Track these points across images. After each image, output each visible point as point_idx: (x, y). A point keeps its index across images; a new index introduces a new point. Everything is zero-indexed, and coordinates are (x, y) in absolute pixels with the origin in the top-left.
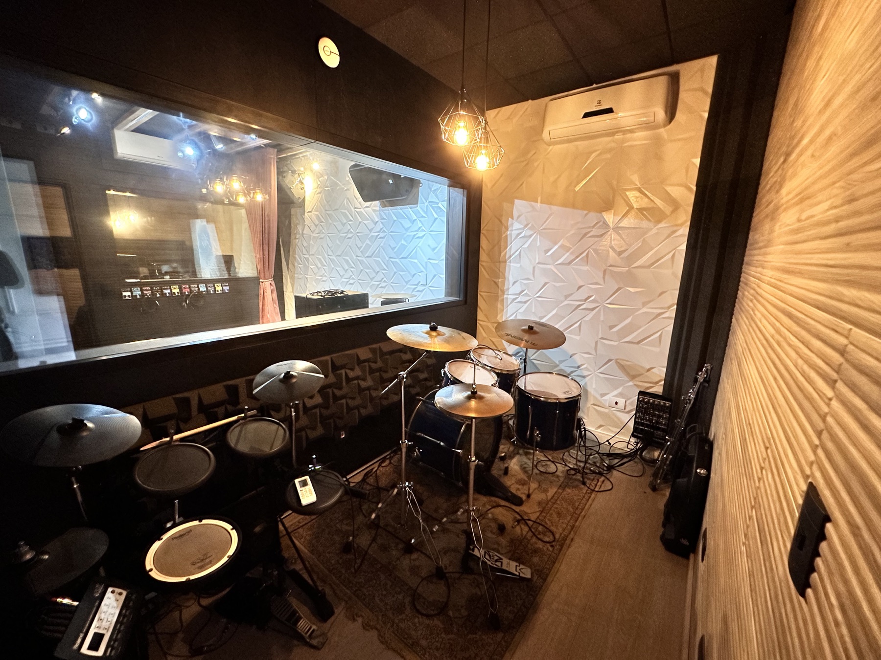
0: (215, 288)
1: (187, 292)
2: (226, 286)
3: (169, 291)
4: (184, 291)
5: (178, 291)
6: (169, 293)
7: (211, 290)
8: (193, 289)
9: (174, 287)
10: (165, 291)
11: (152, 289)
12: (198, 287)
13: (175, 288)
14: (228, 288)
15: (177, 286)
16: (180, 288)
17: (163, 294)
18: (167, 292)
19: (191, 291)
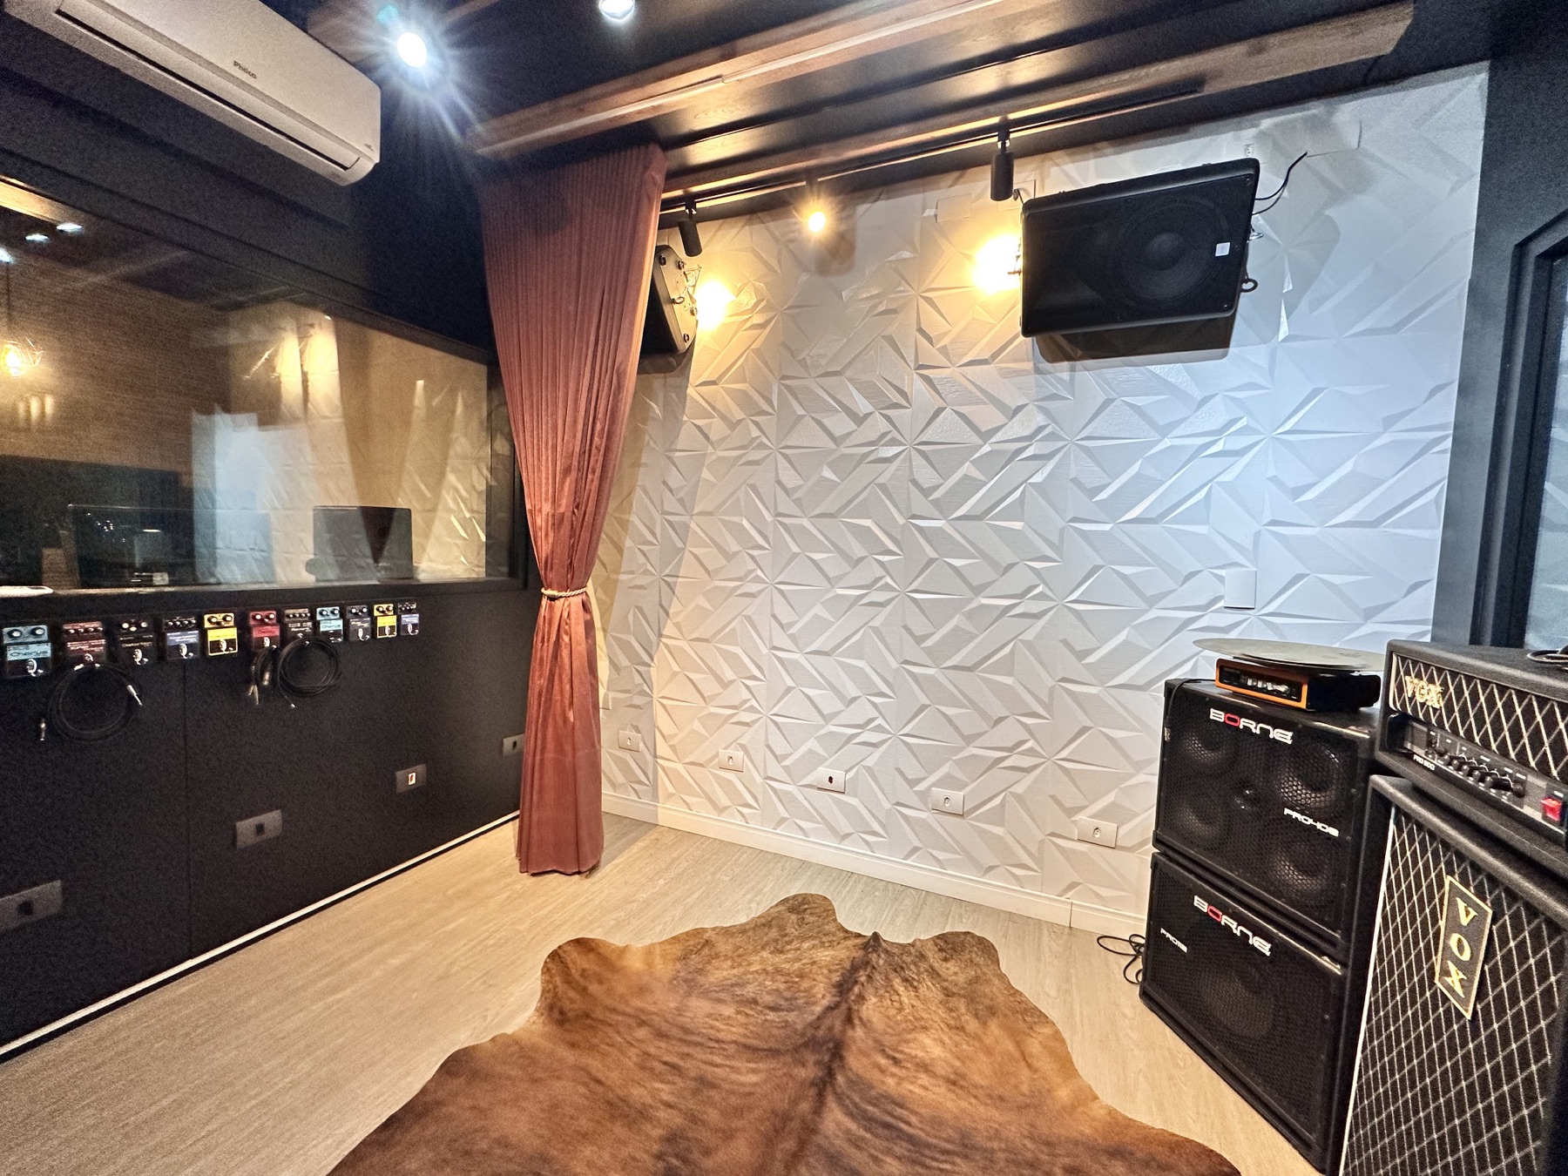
0: (374, 621)
1: (266, 636)
2: (410, 612)
3: (192, 637)
4: (256, 634)
5: (232, 633)
6: (190, 647)
7: (360, 627)
8: (294, 628)
9: (219, 617)
10: (174, 638)
11: (111, 632)
12: (313, 618)
13: (219, 626)
14: (415, 619)
15: (231, 617)
16: (242, 626)
17: (162, 653)
18: (183, 640)
19: (285, 637)
